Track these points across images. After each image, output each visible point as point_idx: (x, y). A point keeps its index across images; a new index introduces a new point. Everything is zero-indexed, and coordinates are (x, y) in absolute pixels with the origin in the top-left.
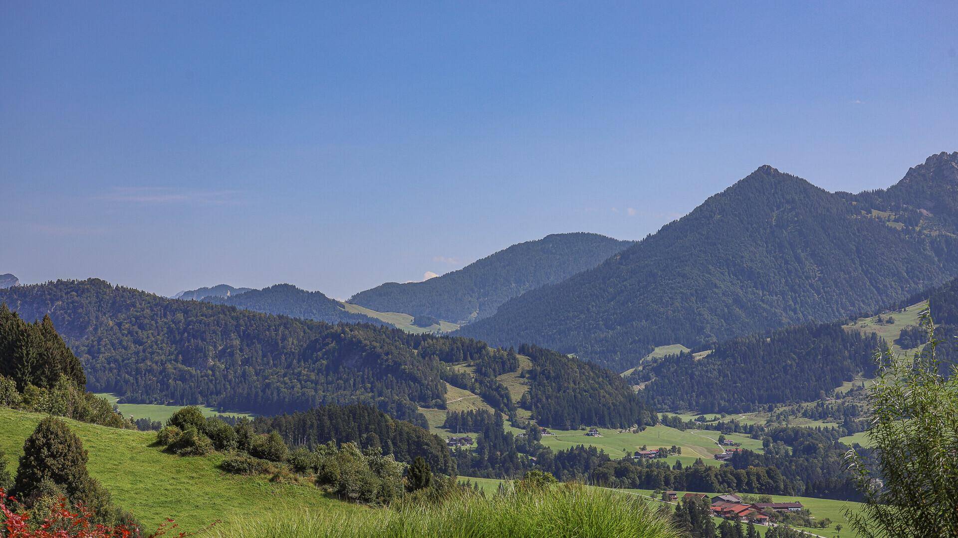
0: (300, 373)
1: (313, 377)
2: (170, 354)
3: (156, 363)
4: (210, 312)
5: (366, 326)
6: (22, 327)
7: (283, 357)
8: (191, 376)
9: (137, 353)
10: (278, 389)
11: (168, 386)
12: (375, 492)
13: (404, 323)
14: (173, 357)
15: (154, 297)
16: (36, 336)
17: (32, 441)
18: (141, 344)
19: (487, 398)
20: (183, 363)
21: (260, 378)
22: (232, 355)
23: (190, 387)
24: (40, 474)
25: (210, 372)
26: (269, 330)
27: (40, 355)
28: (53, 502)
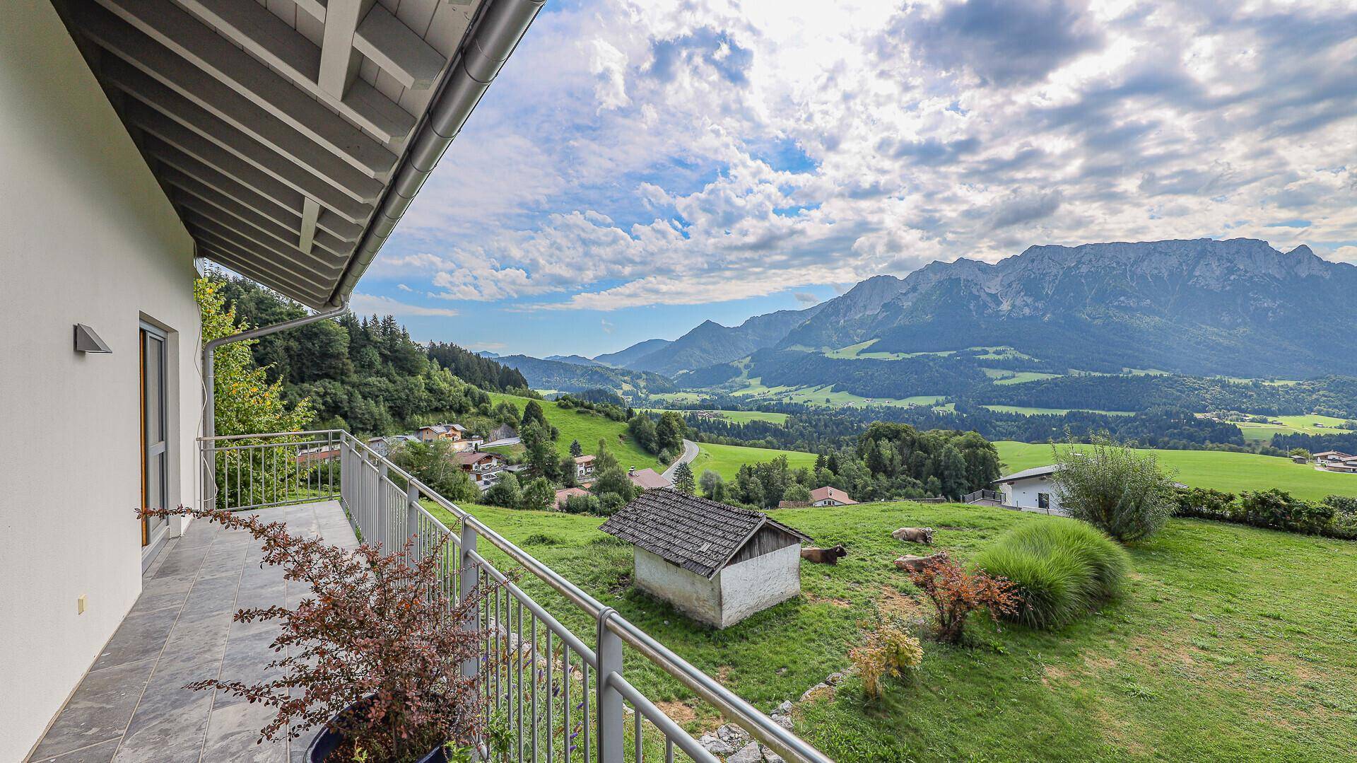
5: (599, 366)
24: (530, 416)
28: (535, 423)
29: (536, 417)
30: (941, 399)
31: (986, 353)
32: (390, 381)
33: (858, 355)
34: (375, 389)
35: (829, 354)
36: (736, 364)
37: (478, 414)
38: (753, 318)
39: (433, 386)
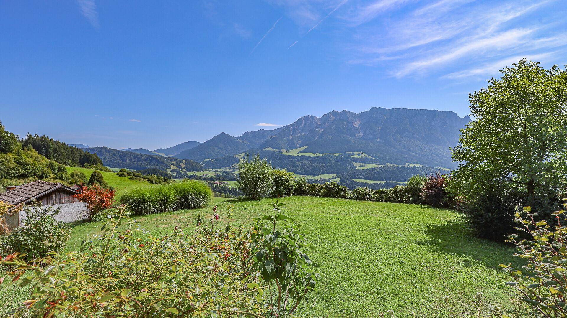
0: (144, 163)
1: (147, 164)
2: (120, 160)
3: (117, 161)
4: (127, 153)
5: (157, 155)
6: (90, 155)
7: (141, 160)
8: (124, 163)
9: (113, 159)
10: (140, 166)
11: (119, 165)
12: (158, 182)
13: (164, 155)
16: (93, 156)
17: (92, 174)
19: (178, 167)
20: (122, 161)
21: (137, 164)
22: (132, 160)
23: (124, 165)
24: (94, 180)
25: (127, 163)
26: (139, 156)
27: (94, 159)
28: (97, 184)
30: (335, 175)
31: (354, 155)
33: (298, 153)
35: (285, 152)
36: (237, 156)
37: (55, 178)
38: (247, 133)
39: (21, 161)
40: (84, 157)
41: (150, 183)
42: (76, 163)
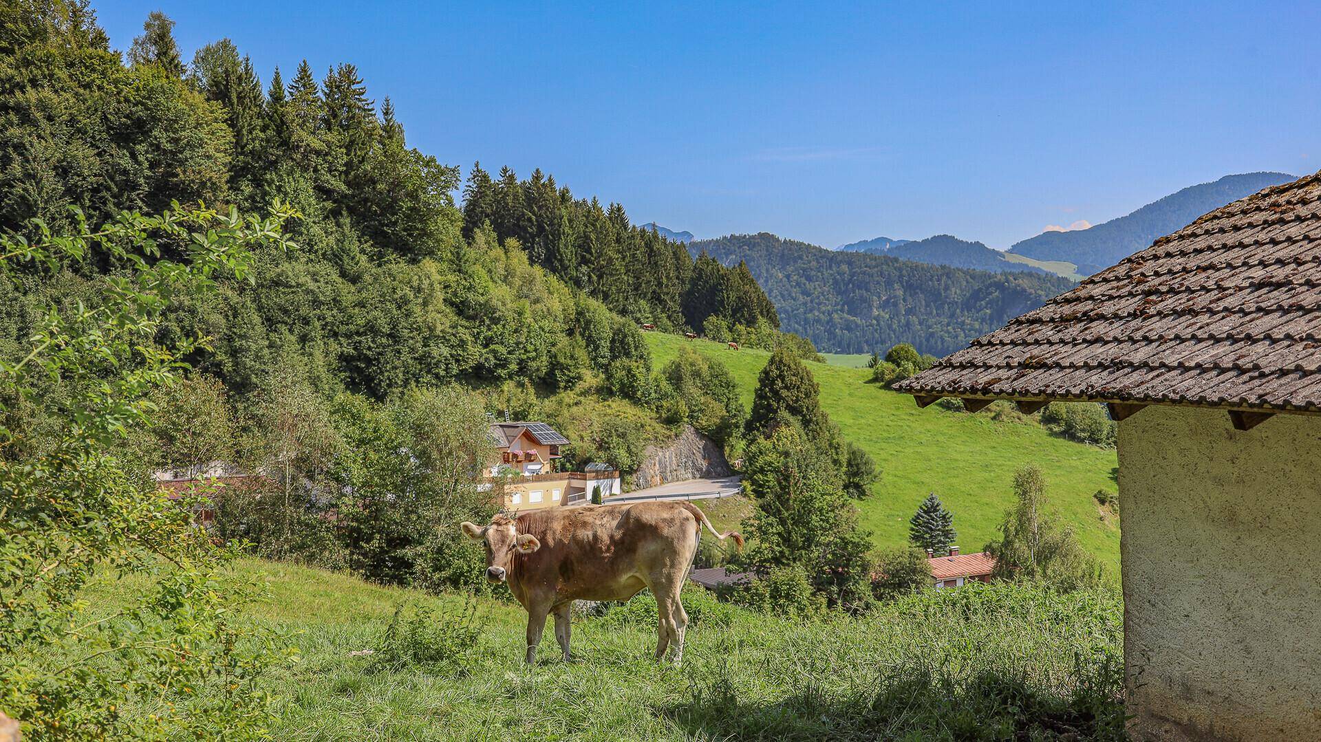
0: (963, 322)
1: (977, 326)
2: (837, 304)
3: (824, 313)
4: (874, 263)
5: (1030, 275)
6: (721, 272)
7: (946, 307)
8: (857, 325)
9: (805, 304)
10: (942, 338)
11: (835, 337)
12: (1105, 432)
13: (1068, 271)
14: (839, 307)
15: (820, 250)
16: (735, 280)
17: (766, 373)
18: (809, 295)
20: (849, 313)
21: (924, 327)
22: (895, 305)
23: (856, 337)
24: (775, 405)
25: (875, 322)
26: (931, 280)
27: (739, 298)
28: (790, 433)
29: (794, 411)
32: (343, 274)
34: (301, 297)
37: (605, 392)
39: (471, 296)
40: (694, 281)
41: (1056, 435)
42: (669, 317)
